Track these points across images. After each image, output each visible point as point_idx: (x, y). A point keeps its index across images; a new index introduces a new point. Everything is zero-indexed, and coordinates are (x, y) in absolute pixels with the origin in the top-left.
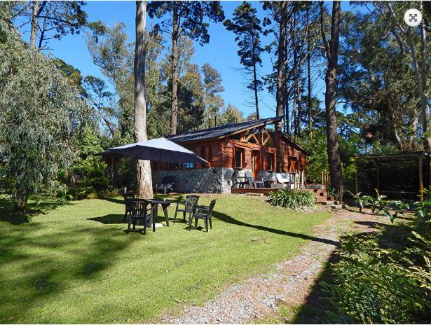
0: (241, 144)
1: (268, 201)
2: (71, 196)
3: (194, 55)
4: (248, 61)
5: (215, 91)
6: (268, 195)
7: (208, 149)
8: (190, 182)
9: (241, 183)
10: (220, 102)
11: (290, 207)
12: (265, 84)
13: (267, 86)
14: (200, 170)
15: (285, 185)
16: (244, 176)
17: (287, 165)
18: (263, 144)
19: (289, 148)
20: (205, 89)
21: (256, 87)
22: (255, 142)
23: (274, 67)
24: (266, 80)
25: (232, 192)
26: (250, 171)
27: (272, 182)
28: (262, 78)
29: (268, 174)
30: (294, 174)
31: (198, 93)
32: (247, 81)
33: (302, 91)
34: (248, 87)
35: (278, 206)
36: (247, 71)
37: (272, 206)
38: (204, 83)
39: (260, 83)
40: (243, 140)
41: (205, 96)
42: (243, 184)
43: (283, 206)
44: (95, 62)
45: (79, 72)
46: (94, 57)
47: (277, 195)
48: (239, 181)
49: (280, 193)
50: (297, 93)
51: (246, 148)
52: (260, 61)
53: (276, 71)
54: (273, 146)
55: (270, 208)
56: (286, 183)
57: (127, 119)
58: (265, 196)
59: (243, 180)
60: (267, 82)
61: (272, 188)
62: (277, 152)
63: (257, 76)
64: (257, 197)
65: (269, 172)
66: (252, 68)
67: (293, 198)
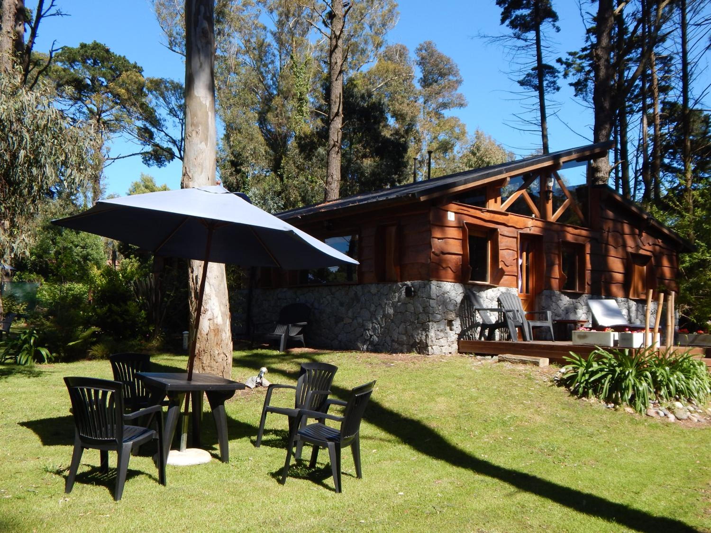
0: (487, 216)
1: (561, 382)
2: (44, 352)
3: (397, 22)
4: (523, 17)
5: (445, 106)
6: (563, 363)
7: (393, 229)
8: (347, 321)
9: (484, 326)
10: (457, 130)
11: (632, 402)
12: (565, 75)
13: (573, 79)
14: (374, 289)
15: (616, 336)
16: (495, 305)
17: (619, 277)
18: (553, 218)
19: (627, 229)
20: (421, 100)
21: (541, 82)
22: (528, 212)
23: (589, 31)
24: (568, 65)
25: (460, 351)
26: (515, 291)
27: (576, 323)
28: (559, 61)
29: (565, 300)
30: (643, 302)
31: (405, 109)
32: (518, 67)
33: (665, 90)
34: (522, 83)
35: (593, 399)
36: (521, 43)
37: (573, 400)
38: (418, 87)
39: (552, 70)
40: (492, 205)
41: (421, 116)
42: (492, 328)
43: (608, 400)
44: (172, 45)
45: (140, 70)
46: (170, 36)
47: (589, 365)
48: (479, 318)
49: (599, 358)
50: (652, 96)
51: (501, 229)
52: (554, 16)
53: (593, 39)
54: (582, 225)
55: (567, 406)
56: (616, 328)
57: (238, 171)
58: (554, 367)
59: (493, 318)
60: (572, 71)
61: (576, 341)
62: (593, 240)
63: (544, 53)
64: (528, 367)
65: (570, 295)
66: (531, 35)
67: (639, 375)
